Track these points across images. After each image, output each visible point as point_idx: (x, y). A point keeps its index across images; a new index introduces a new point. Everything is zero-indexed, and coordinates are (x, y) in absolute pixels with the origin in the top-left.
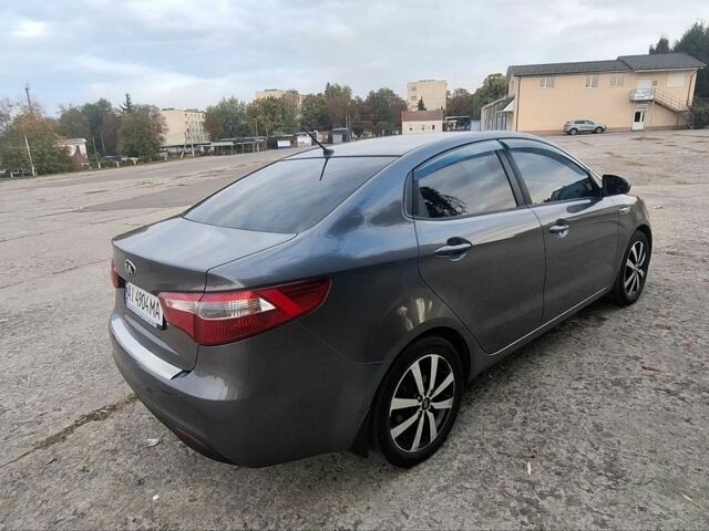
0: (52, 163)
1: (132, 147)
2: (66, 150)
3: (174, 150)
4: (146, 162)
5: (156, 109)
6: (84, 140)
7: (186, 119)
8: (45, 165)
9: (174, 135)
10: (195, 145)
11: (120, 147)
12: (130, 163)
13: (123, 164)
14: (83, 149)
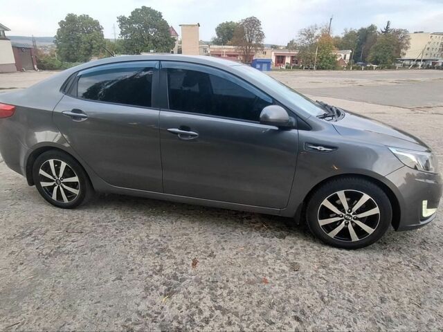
0: (325, 63)
1: (377, 57)
2: (335, 57)
3: (407, 63)
4: (382, 68)
5: (406, 31)
6: (351, 51)
7: (430, 40)
8: (321, 64)
9: (413, 51)
10: (424, 60)
11: (369, 57)
12: (371, 68)
13: (366, 69)
14: (348, 56)
